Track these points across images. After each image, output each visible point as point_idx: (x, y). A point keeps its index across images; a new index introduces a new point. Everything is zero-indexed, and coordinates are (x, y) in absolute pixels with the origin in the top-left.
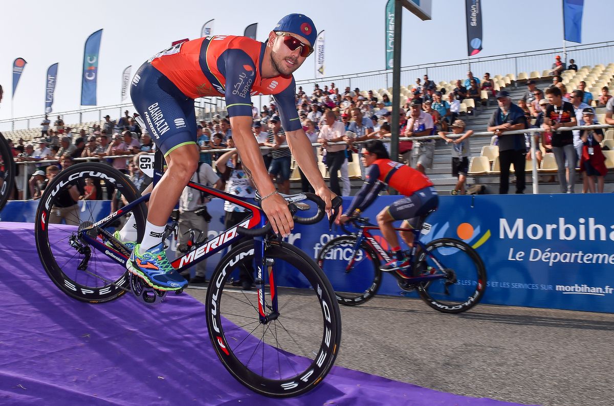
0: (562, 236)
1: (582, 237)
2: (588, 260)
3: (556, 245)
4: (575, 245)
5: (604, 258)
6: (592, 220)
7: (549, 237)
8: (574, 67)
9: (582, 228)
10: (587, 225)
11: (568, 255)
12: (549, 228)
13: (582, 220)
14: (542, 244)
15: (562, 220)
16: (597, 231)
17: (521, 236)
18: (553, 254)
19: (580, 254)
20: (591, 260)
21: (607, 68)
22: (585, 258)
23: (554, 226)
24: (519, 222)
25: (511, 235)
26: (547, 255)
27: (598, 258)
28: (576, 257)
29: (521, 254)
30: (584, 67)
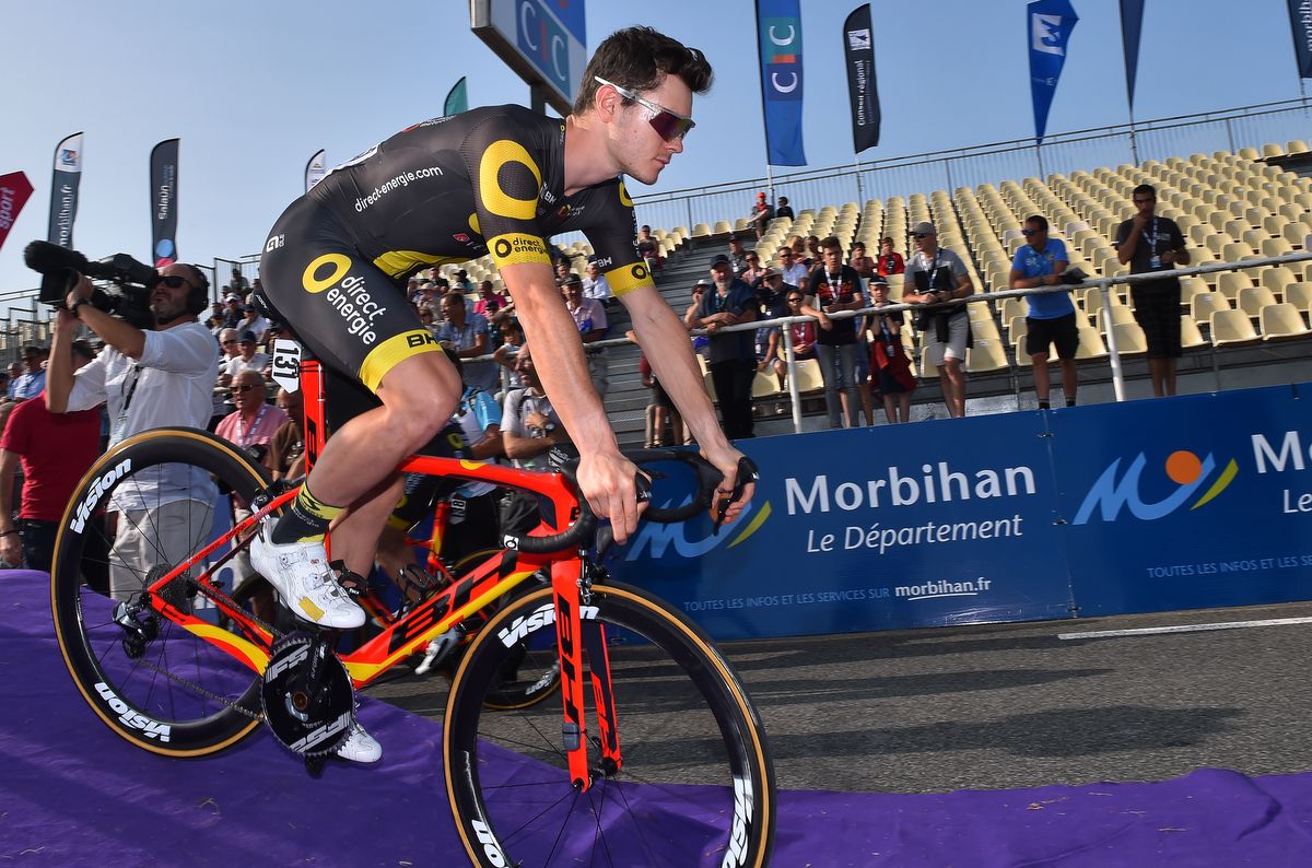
0: (897, 500)
1: (931, 498)
2: (943, 537)
3: (889, 515)
4: (921, 513)
5: (970, 528)
6: (943, 466)
7: (874, 503)
8: (786, 212)
9: (929, 481)
10: (936, 474)
11: (911, 530)
12: (873, 486)
13: (927, 468)
14: (864, 516)
15: (893, 471)
16: (954, 484)
17: (825, 507)
18: (884, 533)
19: (930, 527)
20: (950, 535)
21: (843, 212)
22: (939, 534)
23: (882, 483)
24: (821, 482)
25: (808, 508)
26: (874, 535)
27: (961, 529)
28: (924, 533)
29: (828, 539)
30: (803, 212)
